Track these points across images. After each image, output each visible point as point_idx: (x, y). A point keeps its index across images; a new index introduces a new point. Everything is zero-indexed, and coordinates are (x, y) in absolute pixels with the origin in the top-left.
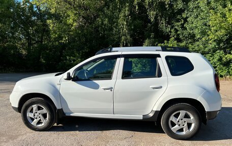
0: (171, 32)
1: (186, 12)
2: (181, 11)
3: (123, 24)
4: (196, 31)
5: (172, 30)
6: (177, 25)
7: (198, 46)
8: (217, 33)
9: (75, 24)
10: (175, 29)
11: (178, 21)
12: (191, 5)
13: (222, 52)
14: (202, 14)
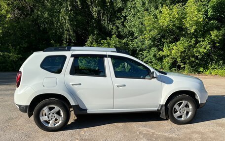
0: (112, 29)
1: (125, 10)
2: (120, 10)
3: (65, 19)
4: (134, 29)
5: (114, 27)
6: (118, 23)
7: (137, 43)
8: (151, 33)
9: (9, 16)
10: (116, 26)
11: (119, 18)
12: (129, 5)
13: (156, 49)
14: (138, 14)
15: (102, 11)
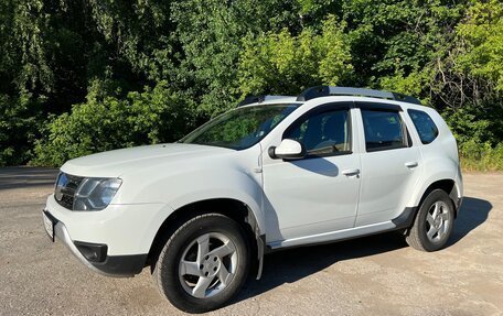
5: (153, 66)
10: (157, 63)
15: (122, 24)
